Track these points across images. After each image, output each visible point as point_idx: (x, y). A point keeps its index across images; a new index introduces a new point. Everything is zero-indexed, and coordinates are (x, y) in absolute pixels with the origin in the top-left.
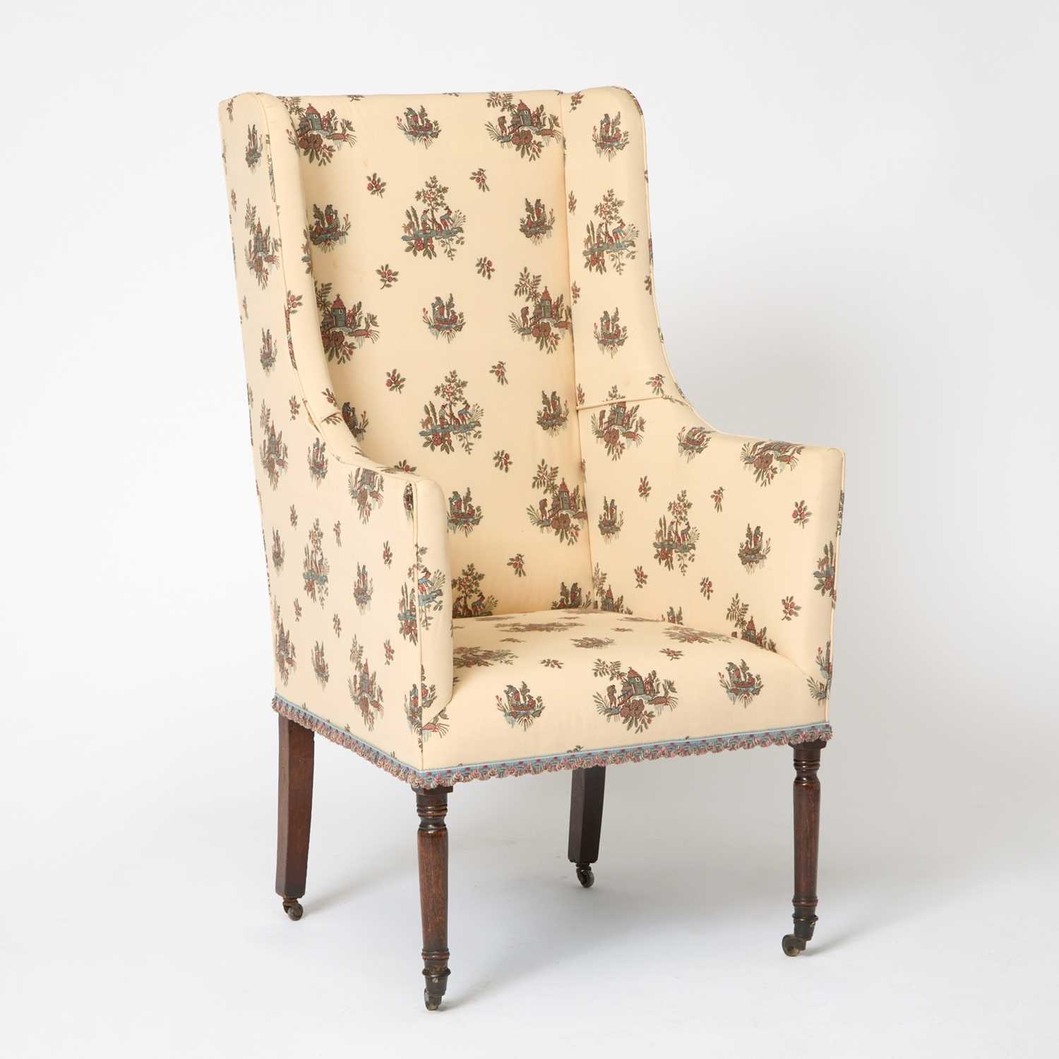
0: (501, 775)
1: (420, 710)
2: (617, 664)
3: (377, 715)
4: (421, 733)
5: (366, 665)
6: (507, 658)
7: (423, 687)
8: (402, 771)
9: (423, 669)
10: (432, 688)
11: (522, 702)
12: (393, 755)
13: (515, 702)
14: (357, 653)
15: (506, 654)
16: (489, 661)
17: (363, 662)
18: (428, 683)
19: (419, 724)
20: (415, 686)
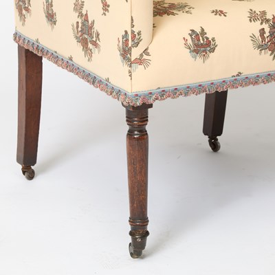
0: (186, 94)
1: (130, 49)
2: (264, 13)
3: (95, 51)
4: (131, 66)
5: (86, 15)
6: (187, 9)
7: (133, 32)
8: (115, 92)
9: (132, 20)
10: (139, 33)
11: (202, 42)
12: (108, 80)
13: (196, 42)
14: (79, 7)
15: (185, 6)
16: (175, 12)
17: (84, 13)
18: (136, 30)
19: (129, 60)
20: (126, 32)
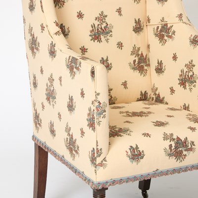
0: (127, 182)
1: (96, 158)
2: (172, 135)
3: (77, 156)
4: (96, 168)
5: (72, 135)
6: (128, 132)
7: (97, 149)
8: (88, 181)
9: (97, 142)
10: (101, 150)
11: (136, 153)
12: (83, 172)
13: (133, 153)
14: (68, 130)
15: (128, 130)
16: (122, 134)
17: (71, 134)
18: (99, 148)
19: (95, 164)
20: (93, 149)
